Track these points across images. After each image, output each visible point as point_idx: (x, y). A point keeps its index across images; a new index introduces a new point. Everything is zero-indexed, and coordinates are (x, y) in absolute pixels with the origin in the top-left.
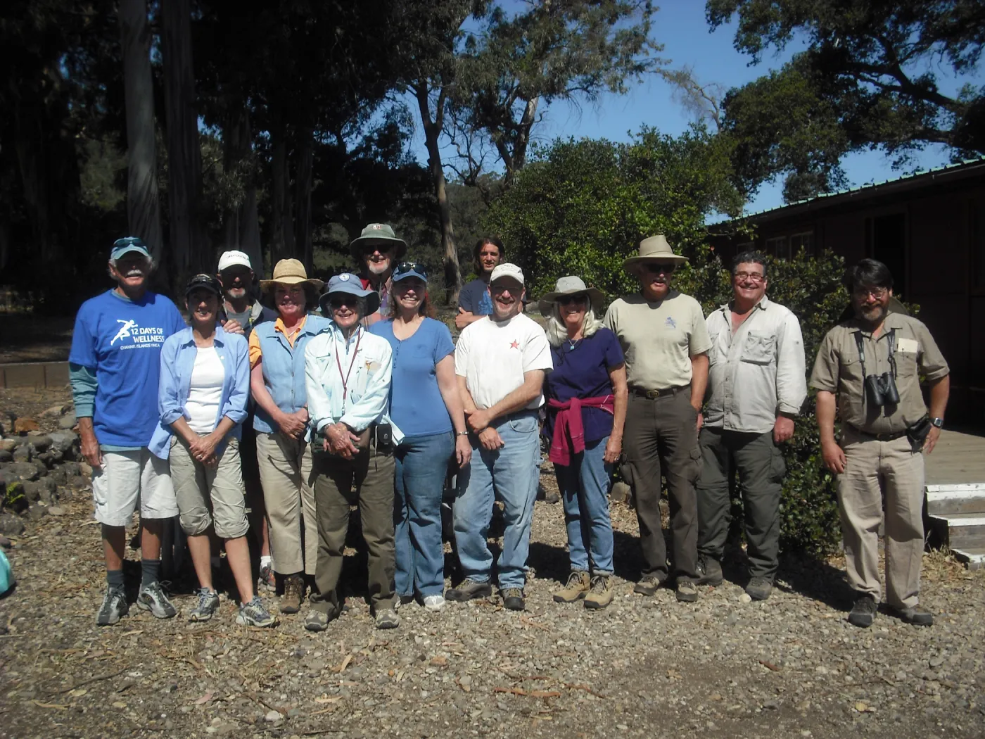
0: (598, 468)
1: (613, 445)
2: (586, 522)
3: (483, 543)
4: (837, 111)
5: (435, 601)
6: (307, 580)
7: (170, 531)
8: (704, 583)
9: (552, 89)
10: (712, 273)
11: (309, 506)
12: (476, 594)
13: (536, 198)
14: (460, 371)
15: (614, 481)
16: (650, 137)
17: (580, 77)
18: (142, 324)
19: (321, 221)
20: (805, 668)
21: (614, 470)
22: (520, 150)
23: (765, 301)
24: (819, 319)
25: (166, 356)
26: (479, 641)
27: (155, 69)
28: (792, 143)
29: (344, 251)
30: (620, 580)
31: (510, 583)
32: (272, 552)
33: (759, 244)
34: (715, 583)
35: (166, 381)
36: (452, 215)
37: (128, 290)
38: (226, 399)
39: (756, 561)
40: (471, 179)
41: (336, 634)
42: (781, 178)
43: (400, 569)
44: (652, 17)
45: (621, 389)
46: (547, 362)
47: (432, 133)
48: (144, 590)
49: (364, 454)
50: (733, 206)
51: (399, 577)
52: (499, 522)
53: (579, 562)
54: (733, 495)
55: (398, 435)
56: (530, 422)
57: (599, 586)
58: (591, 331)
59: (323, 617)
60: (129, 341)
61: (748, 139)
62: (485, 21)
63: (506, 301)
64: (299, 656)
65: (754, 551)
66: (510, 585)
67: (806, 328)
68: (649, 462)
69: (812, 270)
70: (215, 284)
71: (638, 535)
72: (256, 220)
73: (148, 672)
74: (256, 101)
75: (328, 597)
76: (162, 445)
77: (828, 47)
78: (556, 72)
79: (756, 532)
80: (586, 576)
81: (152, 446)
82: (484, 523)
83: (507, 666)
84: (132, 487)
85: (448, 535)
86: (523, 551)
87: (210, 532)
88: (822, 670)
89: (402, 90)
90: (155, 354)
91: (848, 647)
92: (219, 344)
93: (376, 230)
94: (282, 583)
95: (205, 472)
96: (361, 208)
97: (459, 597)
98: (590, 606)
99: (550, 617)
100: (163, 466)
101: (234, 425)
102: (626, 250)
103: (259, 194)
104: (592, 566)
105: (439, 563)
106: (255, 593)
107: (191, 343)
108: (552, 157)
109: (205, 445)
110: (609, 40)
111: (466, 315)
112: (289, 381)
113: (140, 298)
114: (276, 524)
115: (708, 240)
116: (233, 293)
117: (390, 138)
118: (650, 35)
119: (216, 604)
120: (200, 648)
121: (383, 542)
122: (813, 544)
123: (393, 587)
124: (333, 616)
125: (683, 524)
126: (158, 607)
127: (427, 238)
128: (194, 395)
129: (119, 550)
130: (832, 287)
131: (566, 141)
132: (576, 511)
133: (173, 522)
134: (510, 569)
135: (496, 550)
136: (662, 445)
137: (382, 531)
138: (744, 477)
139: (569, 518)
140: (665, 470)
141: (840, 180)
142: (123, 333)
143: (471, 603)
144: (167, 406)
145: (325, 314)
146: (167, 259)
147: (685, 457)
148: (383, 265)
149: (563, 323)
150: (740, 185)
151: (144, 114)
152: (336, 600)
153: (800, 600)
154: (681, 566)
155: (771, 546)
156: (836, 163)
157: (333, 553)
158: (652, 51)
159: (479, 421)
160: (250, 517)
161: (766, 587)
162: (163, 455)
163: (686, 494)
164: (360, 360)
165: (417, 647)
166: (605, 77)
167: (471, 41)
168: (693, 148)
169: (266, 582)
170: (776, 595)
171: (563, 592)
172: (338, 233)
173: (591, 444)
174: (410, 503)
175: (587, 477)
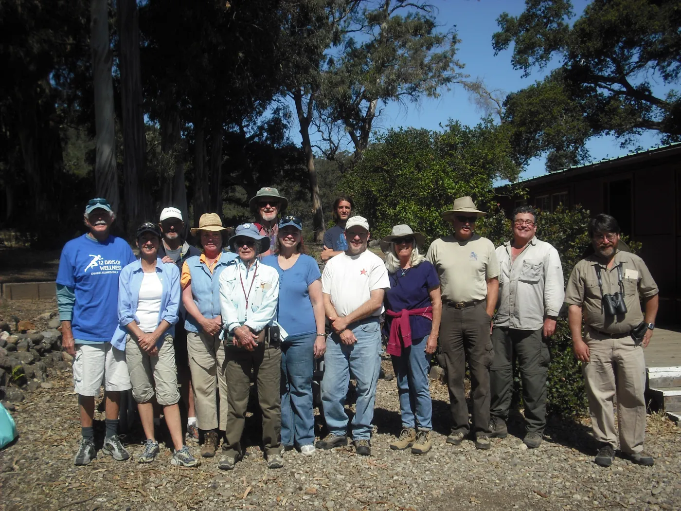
0: (421, 357)
1: (431, 341)
2: (413, 394)
3: (342, 409)
4: (583, 109)
5: (308, 449)
6: (219, 434)
7: (125, 400)
8: (494, 436)
9: (388, 93)
10: (499, 221)
11: (223, 383)
12: (336, 444)
13: (377, 170)
14: (326, 290)
15: (432, 364)
16: (455, 128)
17: (407, 85)
18: (106, 257)
19: (228, 184)
20: (565, 496)
21: (433, 359)
22: (365, 135)
23: (535, 240)
24: (573, 253)
25: (123, 279)
26: (339, 477)
27: (115, 80)
28: (552, 132)
29: (244, 205)
30: (436, 434)
31: (360, 436)
32: (196, 414)
33: (530, 202)
34: (502, 436)
35: (123, 296)
36: (318, 180)
37: (96, 235)
38: (164, 308)
39: (531, 421)
40: (331, 155)
41: (240, 472)
42: (545, 155)
43: (284, 426)
44: (457, 46)
45: (438, 302)
46: (386, 283)
47: (305, 123)
48: (107, 441)
49: (261, 347)
50: (512, 174)
51: (283, 432)
52: (353, 395)
53: (408, 422)
54: (515, 375)
55: (284, 335)
56: (375, 326)
57: (422, 438)
58: (416, 263)
59: (232, 460)
60: (97, 269)
61: (522, 129)
62: (341, 47)
63: (357, 242)
64: (214, 487)
65: (529, 414)
66: (360, 438)
67: (564, 259)
68: (458, 353)
69: (567, 219)
70: (157, 229)
71: (449, 403)
72: (184, 184)
73: (111, 498)
74: (185, 103)
75: (235, 447)
76: (120, 340)
77: (576, 65)
78: (390, 82)
79: (530, 400)
80: (413, 432)
81: (113, 342)
82: (342, 395)
83: (359, 495)
84: (99, 369)
85: (317, 403)
86: (370, 414)
87: (153, 401)
88: (577, 497)
89: (284, 95)
90: (115, 278)
91: (595, 481)
92: (159, 270)
93: (266, 191)
94: (203, 436)
95: (150, 359)
96: (255, 176)
97: (325, 446)
98: (416, 452)
99: (388, 460)
100: (120, 355)
101: (170, 326)
102: (439, 206)
103: (186, 167)
104: (417, 424)
105: (310, 422)
106: (184, 443)
107: (140, 270)
108: (387, 140)
109: (149, 340)
110: (426, 61)
111: (328, 251)
112: (209, 296)
113: (104, 240)
114: (199, 395)
115: (495, 198)
116: (169, 236)
117: (276, 127)
118: (455, 58)
119: (157, 450)
120: (146, 482)
121: (273, 408)
122: (570, 409)
123: (280, 439)
124: (238, 459)
125: (480, 395)
126: (117, 453)
127: (301, 196)
128: (142, 306)
129: (91, 413)
130: (581, 231)
131: (397, 130)
132: (406, 387)
133: (127, 394)
134: (360, 426)
135: (351, 414)
136: (467, 341)
137: (272, 401)
138: (522, 362)
139: (401, 392)
140: (468, 358)
141: (585, 156)
142: (93, 264)
143: (333, 450)
144: (123, 313)
145: (233, 250)
146: (122, 211)
147: (482, 349)
148: (273, 215)
149: (397, 256)
150: (516, 159)
151: (107, 112)
152: (240, 449)
153: (562, 448)
154: (479, 425)
155: (540, 411)
156: (583, 144)
157: (238, 416)
158: (456, 69)
159: (339, 325)
160: (180, 390)
161: (538, 439)
162: (121, 347)
163: (483, 376)
164: (257, 282)
165: (296, 481)
166: (424, 85)
167: (331, 62)
168: (484, 135)
169: (191, 435)
170: (545, 445)
171: (397, 442)
172: (240, 192)
173: (417, 341)
174: (291, 382)
175: (414, 364)
